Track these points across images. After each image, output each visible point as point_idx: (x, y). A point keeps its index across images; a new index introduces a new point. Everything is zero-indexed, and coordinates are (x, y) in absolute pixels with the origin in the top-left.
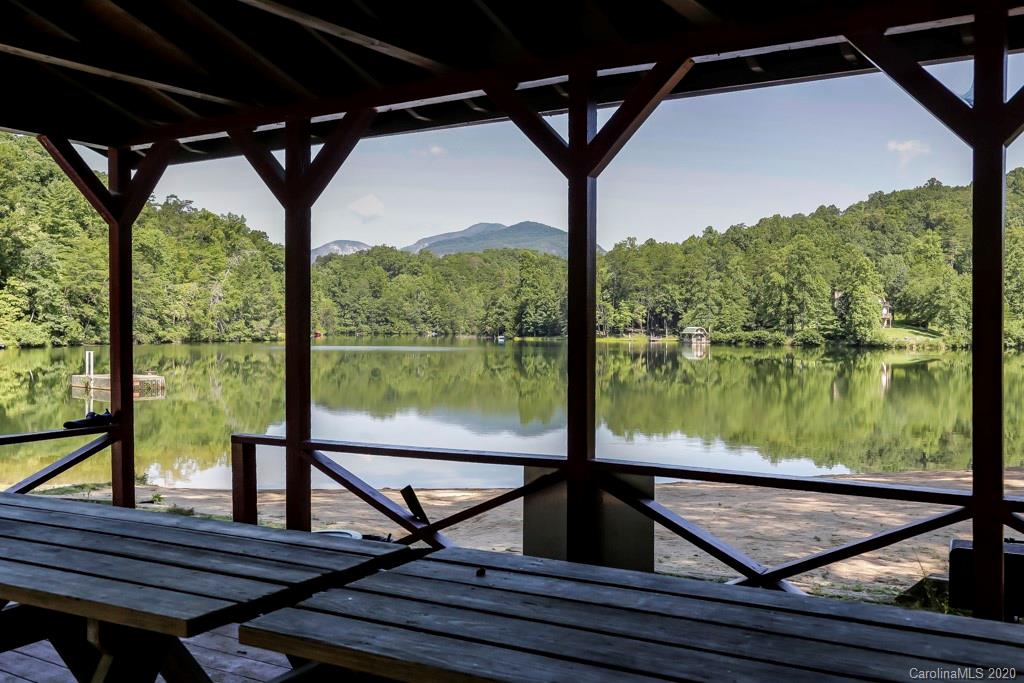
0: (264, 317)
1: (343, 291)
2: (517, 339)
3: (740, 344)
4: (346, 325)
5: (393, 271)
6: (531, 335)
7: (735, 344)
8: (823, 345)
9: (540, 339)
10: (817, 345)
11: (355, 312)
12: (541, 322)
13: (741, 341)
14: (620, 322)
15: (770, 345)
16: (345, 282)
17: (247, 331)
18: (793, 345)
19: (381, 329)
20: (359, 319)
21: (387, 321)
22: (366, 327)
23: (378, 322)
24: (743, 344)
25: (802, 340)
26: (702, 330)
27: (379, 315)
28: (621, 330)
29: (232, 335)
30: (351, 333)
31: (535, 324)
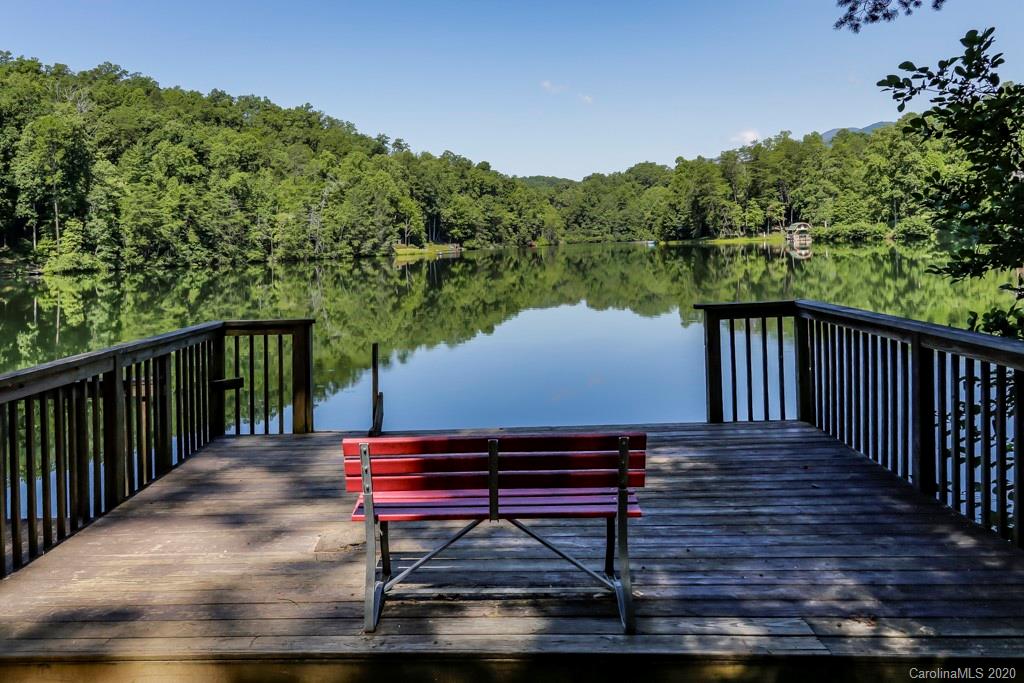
0: (373, 237)
1: (592, 206)
2: (662, 243)
3: (837, 240)
4: (595, 236)
5: (647, 183)
6: (674, 238)
7: (832, 240)
8: (933, 237)
9: (680, 243)
10: (925, 237)
11: (601, 223)
12: (680, 226)
13: (838, 236)
14: (750, 221)
15: (869, 239)
16: (594, 199)
17: (349, 249)
18: (893, 238)
19: (623, 237)
20: (605, 229)
21: (628, 230)
22: (610, 237)
23: (621, 232)
24: (840, 240)
25: (904, 232)
26: (805, 226)
27: (621, 226)
28: (753, 229)
29: (334, 254)
30: (598, 242)
31: (675, 228)
